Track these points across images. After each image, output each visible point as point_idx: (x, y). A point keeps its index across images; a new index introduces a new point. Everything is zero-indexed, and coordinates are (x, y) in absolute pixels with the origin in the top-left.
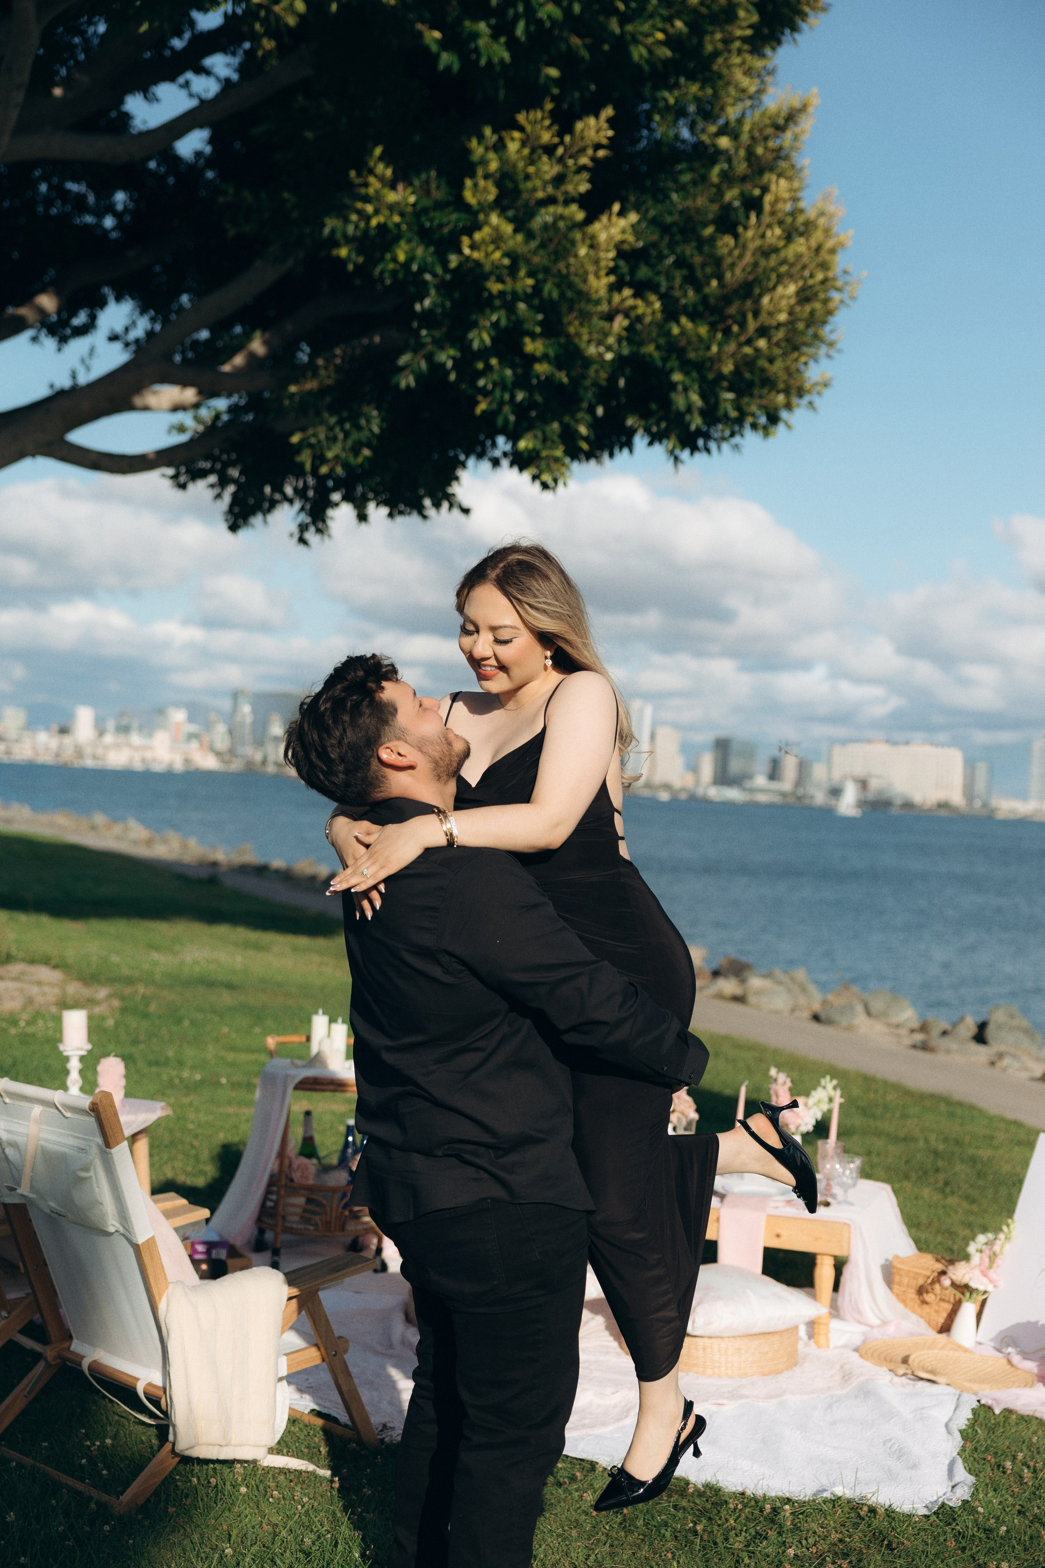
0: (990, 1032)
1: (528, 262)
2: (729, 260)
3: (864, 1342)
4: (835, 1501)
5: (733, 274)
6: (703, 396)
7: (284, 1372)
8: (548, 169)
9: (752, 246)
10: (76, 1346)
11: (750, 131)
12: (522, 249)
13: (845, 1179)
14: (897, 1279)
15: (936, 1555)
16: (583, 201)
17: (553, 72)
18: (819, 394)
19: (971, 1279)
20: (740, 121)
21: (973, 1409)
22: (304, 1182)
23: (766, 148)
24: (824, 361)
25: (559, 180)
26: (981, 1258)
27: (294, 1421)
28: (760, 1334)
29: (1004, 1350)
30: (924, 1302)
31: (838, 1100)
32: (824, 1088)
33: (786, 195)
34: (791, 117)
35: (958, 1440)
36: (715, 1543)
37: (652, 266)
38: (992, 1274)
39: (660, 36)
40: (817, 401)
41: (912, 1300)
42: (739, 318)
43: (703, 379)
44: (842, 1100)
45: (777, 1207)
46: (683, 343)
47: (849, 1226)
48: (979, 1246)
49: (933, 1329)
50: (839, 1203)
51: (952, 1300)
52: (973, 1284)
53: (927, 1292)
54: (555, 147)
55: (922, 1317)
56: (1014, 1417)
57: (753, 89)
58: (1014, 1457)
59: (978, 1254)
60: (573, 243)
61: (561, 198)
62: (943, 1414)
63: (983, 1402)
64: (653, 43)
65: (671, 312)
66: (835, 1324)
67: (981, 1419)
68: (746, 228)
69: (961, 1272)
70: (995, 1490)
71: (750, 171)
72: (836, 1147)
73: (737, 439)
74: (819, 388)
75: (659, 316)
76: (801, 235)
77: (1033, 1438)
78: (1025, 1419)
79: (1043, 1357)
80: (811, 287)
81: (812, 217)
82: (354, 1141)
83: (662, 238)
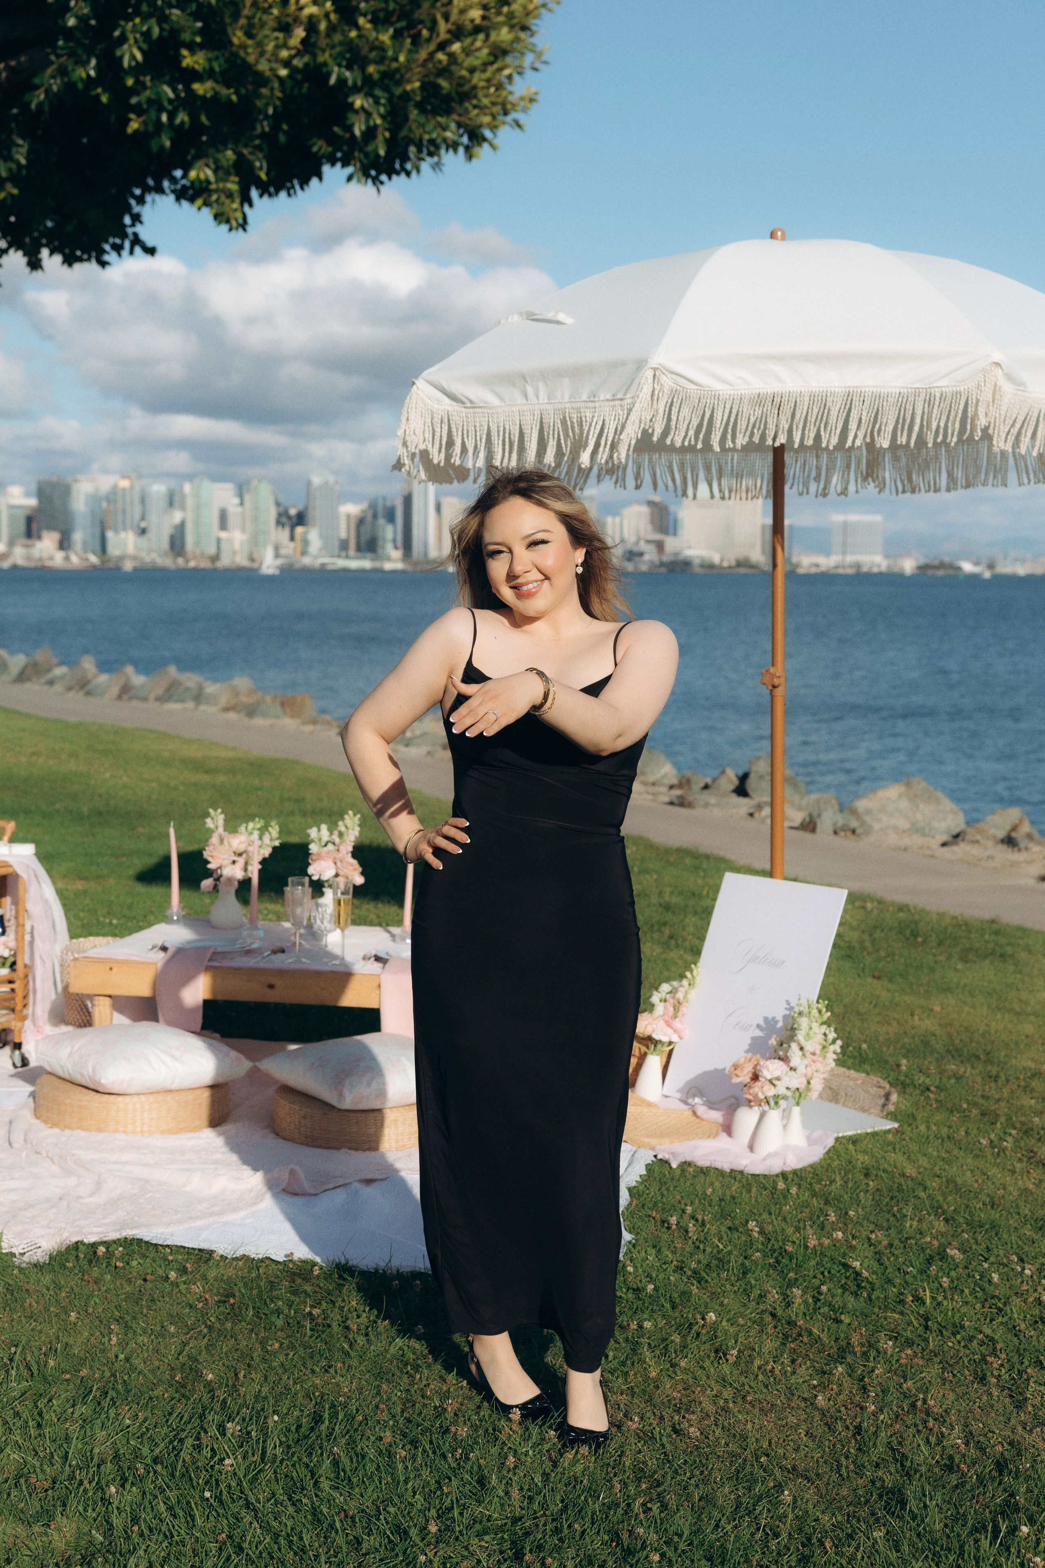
0: (752, 782)
18: (525, 111)
19: (655, 1031)
24: (530, 73)
26: (666, 1009)
29: (690, 1102)
38: (677, 1024)
40: (523, 118)
48: (663, 995)
52: (656, 1036)
56: (691, 1169)
58: (683, 1212)
59: (662, 1004)
63: (659, 1157)
67: (656, 1173)
74: (523, 104)
77: (709, 1191)
78: (704, 1171)
79: (730, 1106)
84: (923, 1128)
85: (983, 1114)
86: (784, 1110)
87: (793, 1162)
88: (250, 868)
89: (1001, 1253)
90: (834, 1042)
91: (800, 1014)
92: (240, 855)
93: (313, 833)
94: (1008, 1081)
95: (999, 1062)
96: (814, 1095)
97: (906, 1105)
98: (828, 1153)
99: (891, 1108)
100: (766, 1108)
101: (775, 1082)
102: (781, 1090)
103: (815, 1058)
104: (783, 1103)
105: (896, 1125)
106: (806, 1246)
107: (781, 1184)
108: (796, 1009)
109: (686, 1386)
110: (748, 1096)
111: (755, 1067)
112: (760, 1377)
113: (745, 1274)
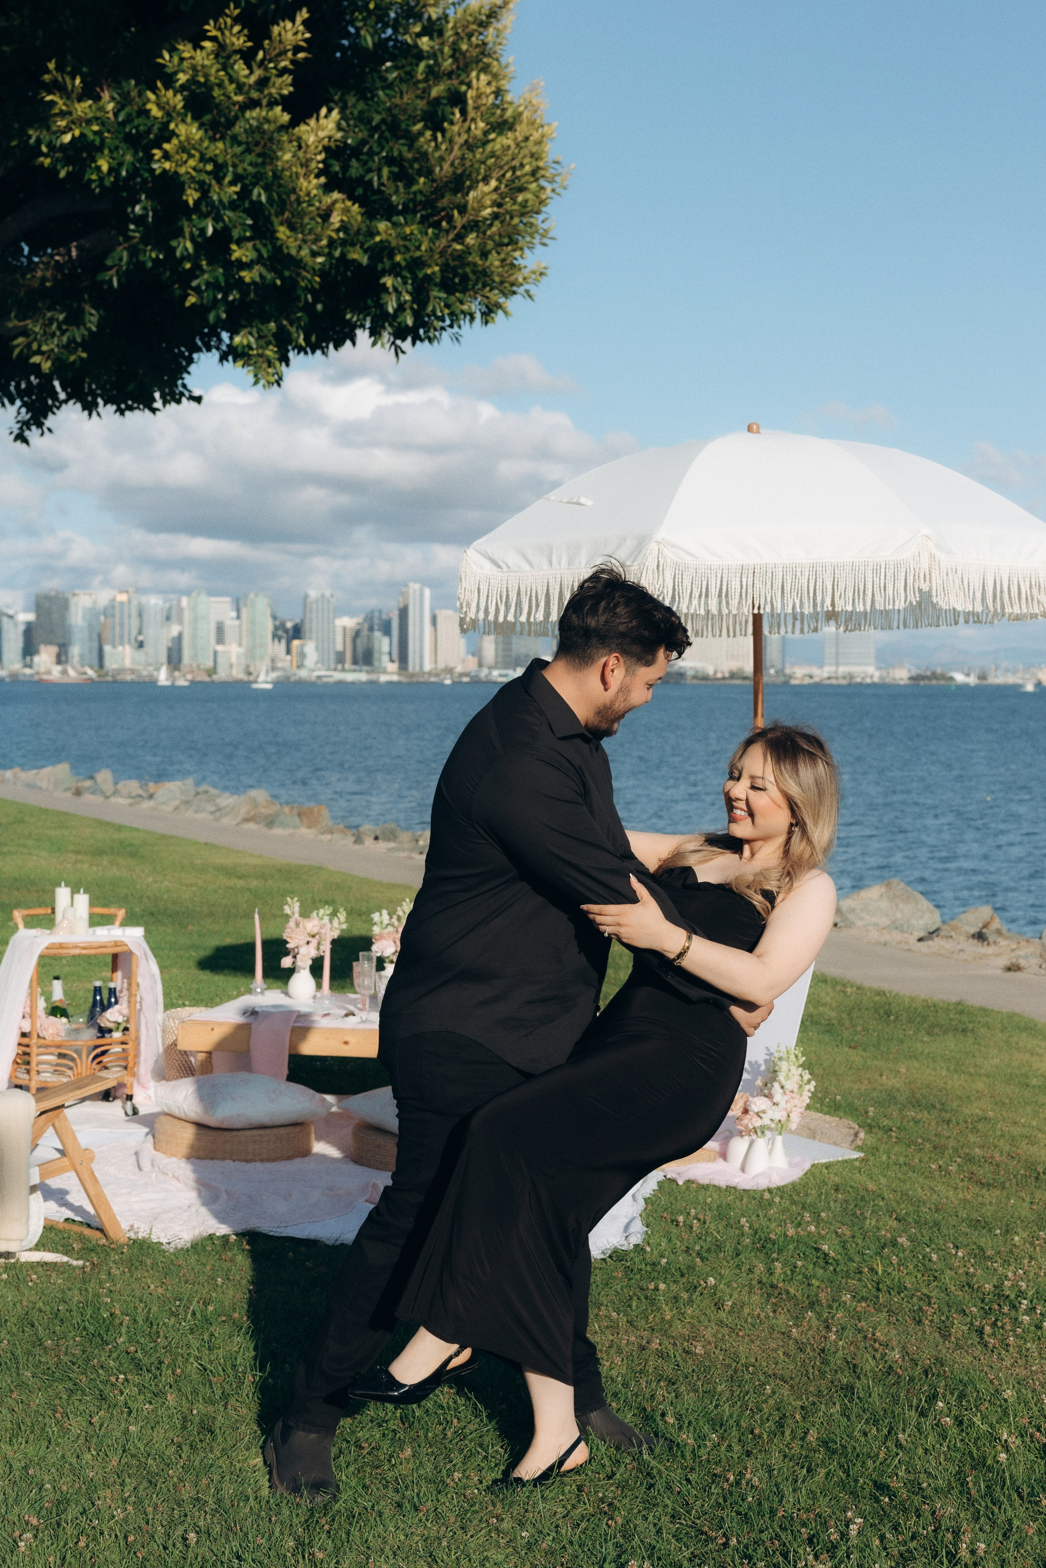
1: (234, 167)
2: (437, 155)
5: (441, 169)
7: (35, 1179)
8: (249, 74)
9: (460, 140)
11: (454, 27)
12: (226, 156)
15: (606, 1285)
16: (286, 103)
18: (535, 283)
20: (443, 20)
22: (57, 1037)
23: (470, 44)
24: (539, 248)
25: (263, 83)
27: (49, 1228)
33: (489, 90)
34: (493, 13)
35: (642, 1205)
37: (365, 163)
40: (535, 290)
42: (447, 214)
43: (414, 276)
54: (253, 51)
56: (693, 1186)
58: (688, 1214)
60: (280, 145)
61: (265, 100)
63: (667, 1176)
67: (665, 1189)
68: (452, 123)
70: (665, 1238)
71: (454, 67)
73: (456, 329)
74: (535, 277)
76: (510, 127)
77: (709, 1200)
78: (705, 1187)
79: (725, 1137)
80: (518, 178)
81: (521, 109)
82: (101, 1000)
83: (372, 136)
84: (884, 1158)
85: (935, 1148)
86: (769, 1139)
87: (776, 1181)
88: (322, 947)
89: (941, 1242)
90: (809, 1082)
91: (780, 1059)
92: (313, 936)
93: (376, 917)
94: (958, 1124)
95: (952, 1110)
96: (793, 1126)
97: (871, 1140)
98: (805, 1174)
99: (859, 1143)
100: (754, 1137)
101: (761, 1114)
102: (766, 1121)
103: (793, 1095)
105: (862, 1155)
106: (786, 1236)
107: (767, 1196)
108: (776, 1055)
109: (693, 1326)
110: (740, 1127)
111: (745, 1103)
112: (750, 1320)
113: (738, 1255)
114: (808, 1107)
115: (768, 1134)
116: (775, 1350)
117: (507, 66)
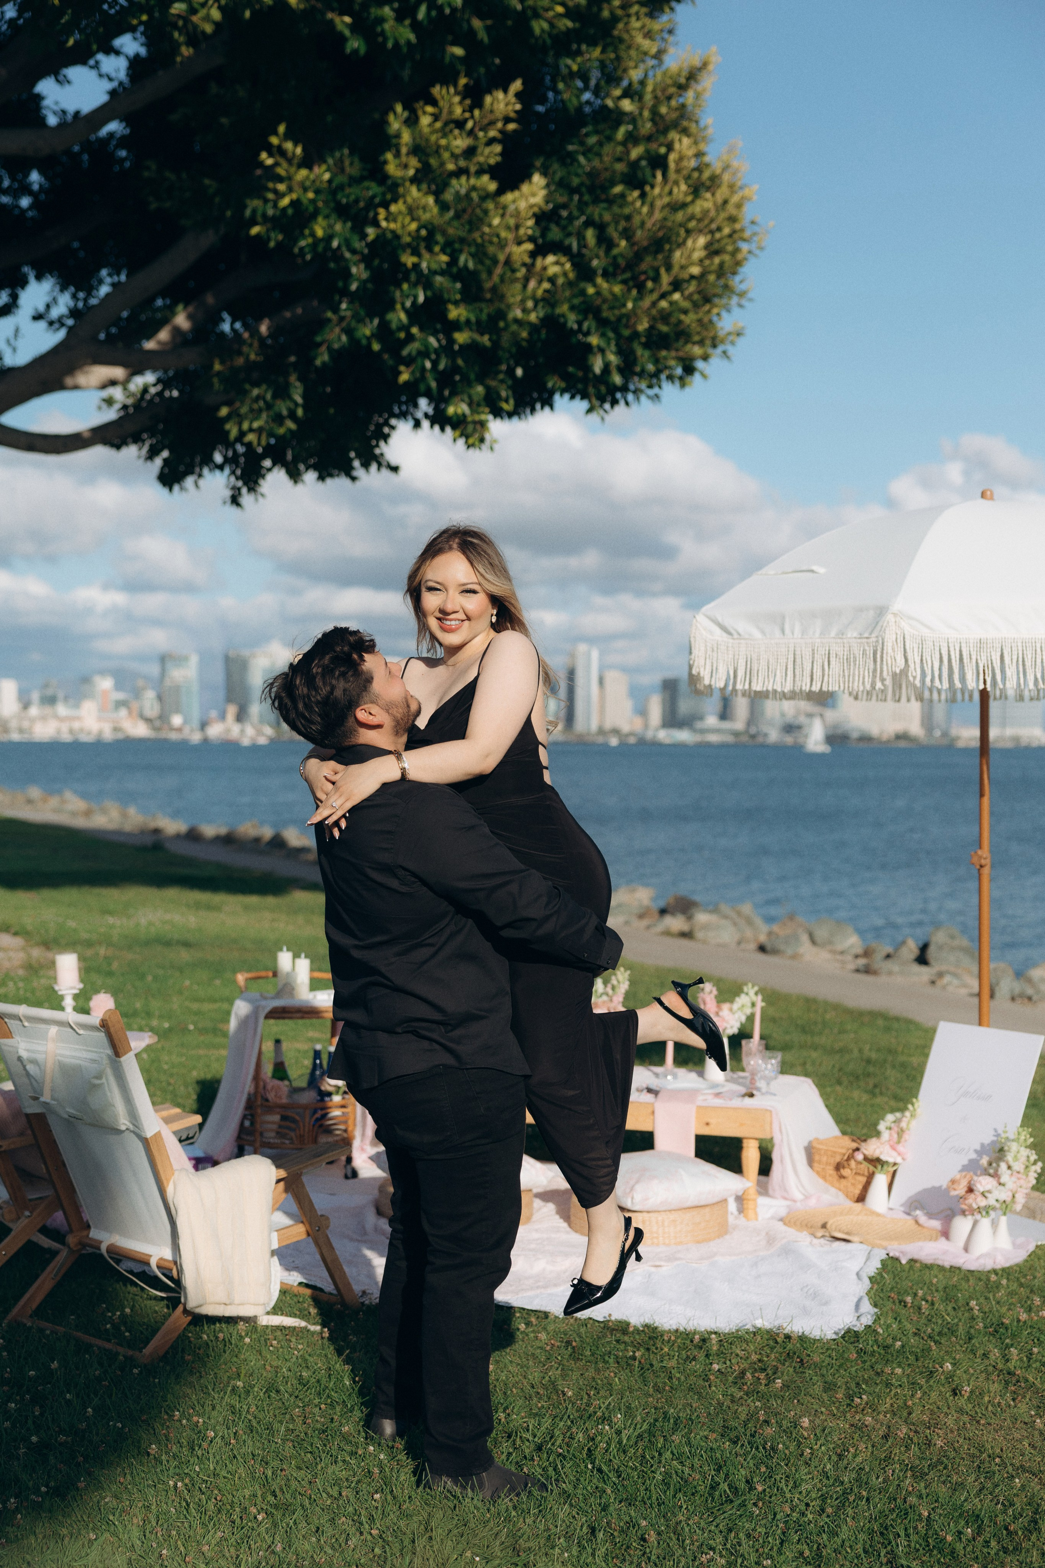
0: (932, 952)
1: (444, 233)
2: (639, 218)
3: (789, 1213)
4: (757, 1332)
5: (643, 233)
6: (620, 352)
7: (275, 1246)
8: (460, 143)
9: (659, 203)
10: (94, 1234)
11: (654, 91)
12: (438, 221)
13: (767, 1072)
14: (817, 1158)
15: (840, 1366)
16: (493, 172)
17: (458, 51)
18: (733, 343)
19: (881, 1153)
20: (642, 83)
21: (882, 1261)
22: (278, 1101)
23: (669, 107)
24: (736, 310)
25: (470, 152)
26: (891, 1135)
27: (285, 1292)
28: (693, 1207)
29: (913, 1213)
30: (842, 1177)
31: (760, 1004)
32: (747, 994)
33: (690, 153)
34: (692, 76)
35: (867, 1284)
36: (652, 1365)
37: (564, 228)
38: (900, 1148)
39: (560, 9)
40: (731, 350)
41: (830, 1175)
42: (651, 274)
43: (619, 336)
44: (763, 1004)
45: (706, 1100)
46: (598, 302)
47: (771, 1112)
48: (888, 1124)
49: (851, 1199)
50: (763, 1094)
51: (866, 1174)
52: (884, 1158)
53: (844, 1167)
54: (465, 121)
55: (840, 1190)
56: (918, 1265)
57: (654, 50)
58: (915, 1295)
59: (888, 1131)
60: (486, 212)
61: (473, 169)
62: (855, 1265)
63: (891, 1255)
64: (554, 17)
65: (584, 272)
66: (762, 1201)
67: (889, 1268)
68: (652, 187)
69: (873, 1148)
70: (896, 1319)
71: (655, 130)
72: (759, 1044)
73: (656, 391)
74: (731, 338)
75: (571, 275)
76: (708, 189)
77: (935, 1280)
78: (928, 1267)
79: (948, 1216)
80: (718, 241)
81: (718, 171)
82: (321, 1063)
83: (571, 200)
86: (993, 1220)
87: (1001, 1262)
90: (1035, 1163)
91: (1008, 1139)
96: (1018, 1207)
98: (1030, 1256)
100: (978, 1216)
101: (987, 1194)
102: (991, 1201)
103: (1020, 1176)
104: (992, 1214)
106: (1019, 1321)
107: (993, 1278)
108: (1003, 1135)
109: (932, 1412)
110: (964, 1207)
111: (969, 1182)
112: (990, 1408)
113: (970, 1339)
114: (1035, 1188)
115: (993, 1214)
116: (1020, 1441)
117: (706, 128)
